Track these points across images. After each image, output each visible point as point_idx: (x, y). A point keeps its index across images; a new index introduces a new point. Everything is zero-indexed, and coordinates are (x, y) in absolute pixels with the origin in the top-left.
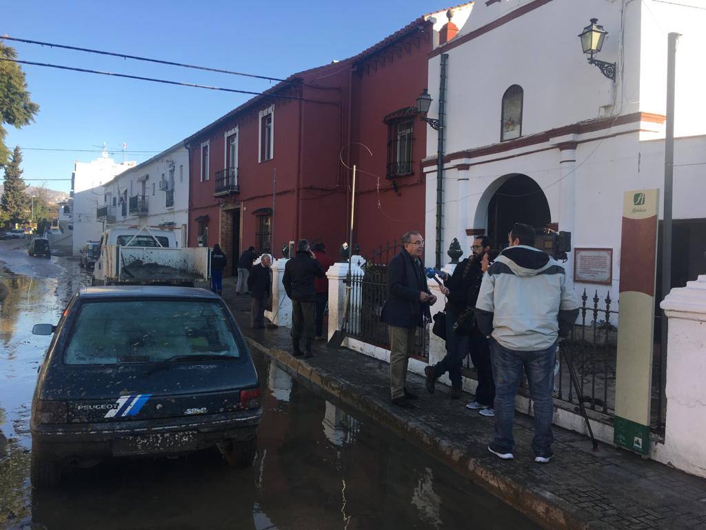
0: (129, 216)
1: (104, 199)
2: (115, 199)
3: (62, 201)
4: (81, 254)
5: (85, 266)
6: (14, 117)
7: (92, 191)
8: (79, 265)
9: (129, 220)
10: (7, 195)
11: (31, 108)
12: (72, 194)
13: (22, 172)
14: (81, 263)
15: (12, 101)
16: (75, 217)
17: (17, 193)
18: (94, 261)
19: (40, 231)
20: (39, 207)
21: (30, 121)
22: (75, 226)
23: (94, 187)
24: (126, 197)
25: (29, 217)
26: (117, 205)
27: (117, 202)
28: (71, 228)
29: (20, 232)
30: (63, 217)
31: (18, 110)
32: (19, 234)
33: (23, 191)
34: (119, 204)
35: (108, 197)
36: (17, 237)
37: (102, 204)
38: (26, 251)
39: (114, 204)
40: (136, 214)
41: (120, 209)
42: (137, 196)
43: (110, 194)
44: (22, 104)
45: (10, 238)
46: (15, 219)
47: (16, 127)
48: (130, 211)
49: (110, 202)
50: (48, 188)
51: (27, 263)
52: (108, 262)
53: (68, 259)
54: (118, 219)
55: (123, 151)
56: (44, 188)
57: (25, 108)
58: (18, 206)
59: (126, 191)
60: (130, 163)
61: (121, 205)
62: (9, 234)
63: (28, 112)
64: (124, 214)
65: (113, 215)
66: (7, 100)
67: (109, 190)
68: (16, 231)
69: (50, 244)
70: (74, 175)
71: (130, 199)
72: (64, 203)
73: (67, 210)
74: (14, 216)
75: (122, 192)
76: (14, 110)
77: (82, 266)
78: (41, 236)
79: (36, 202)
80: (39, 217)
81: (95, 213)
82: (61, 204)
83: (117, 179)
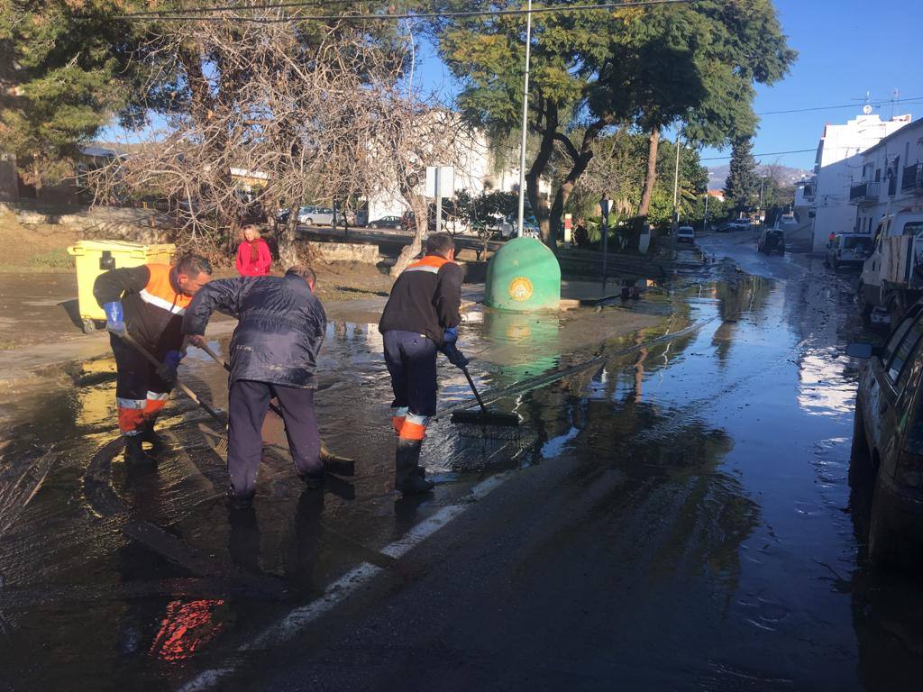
0: (899, 195)
1: (862, 171)
2: (878, 172)
3: (800, 180)
4: (828, 250)
5: (832, 266)
6: (767, 72)
7: (845, 163)
8: (824, 264)
9: (899, 201)
10: (733, 177)
11: (787, 57)
12: (817, 169)
13: (751, 147)
14: (827, 262)
15: (765, 51)
16: (819, 199)
17: (745, 174)
18: (864, 259)
19: (770, 220)
20: (770, 189)
21: (785, 75)
22: (819, 212)
23: (848, 157)
24: (896, 169)
25: (757, 203)
26: (881, 180)
27: (882, 176)
28: (812, 215)
29: (745, 222)
30: (801, 201)
31: (772, 62)
32: (744, 225)
33: (753, 171)
34: (885, 179)
35: (868, 169)
36: (741, 229)
37: (858, 179)
38: (754, 246)
39: (878, 179)
40: (913, 191)
41: (885, 186)
42: (916, 165)
43: (871, 165)
44: (777, 53)
45: (733, 230)
46: (741, 207)
47: (768, 85)
48: (903, 188)
49: (871, 175)
50: (782, 165)
51: (757, 261)
52: (891, 261)
53: (807, 256)
54: (881, 200)
55: (893, 101)
56: (778, 164)
57: (781, 58)
58: (744, 190)
59: (897, 159)
60: (903, 117)
61: (888, 180)
62: (733, 225)
63: (784, 62)
64: (892, 191)
65: (874, 194)
66: (760, 51)
67: (871, 159)
68: (740, 222)
69: (785, 237)
70: (822, 143)
71: (905, 170)
72: (803, 183)
73: (808, 190)
74: (739, 202)
75: (891, 160)
76: (768, 63)
77: (827, 266)
78: (772, 226)
79: (767, 184)
80: (768, 202)
81: (848, 192)
82: (799, 184)
83: (884, 142)
